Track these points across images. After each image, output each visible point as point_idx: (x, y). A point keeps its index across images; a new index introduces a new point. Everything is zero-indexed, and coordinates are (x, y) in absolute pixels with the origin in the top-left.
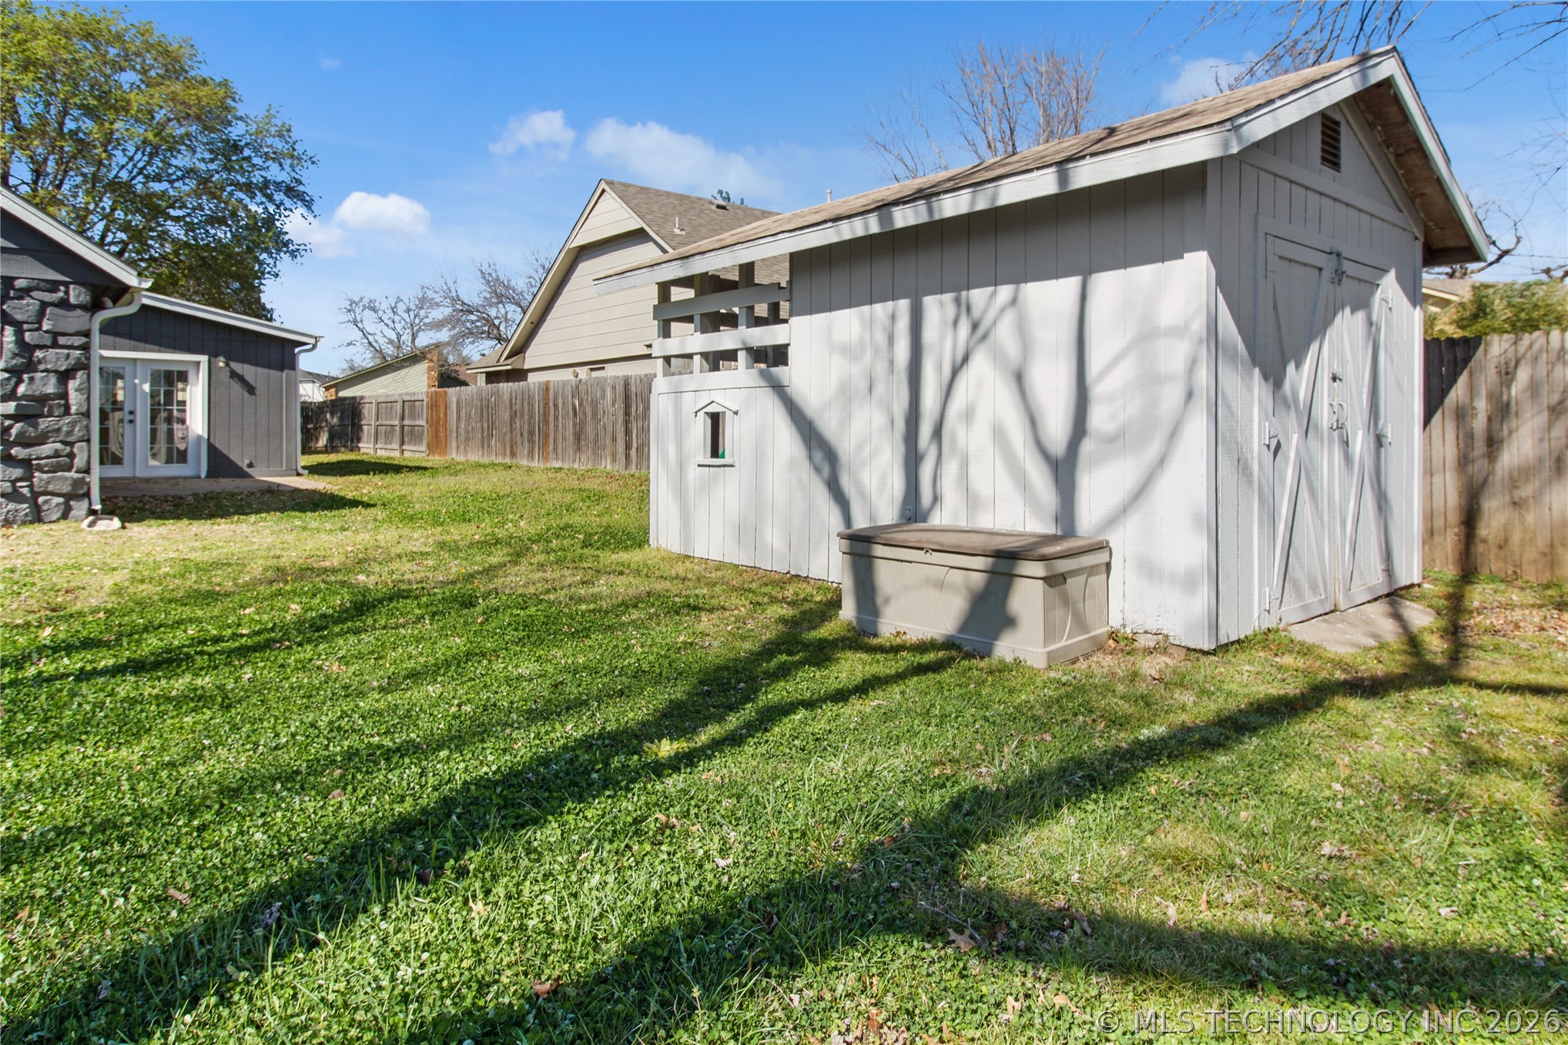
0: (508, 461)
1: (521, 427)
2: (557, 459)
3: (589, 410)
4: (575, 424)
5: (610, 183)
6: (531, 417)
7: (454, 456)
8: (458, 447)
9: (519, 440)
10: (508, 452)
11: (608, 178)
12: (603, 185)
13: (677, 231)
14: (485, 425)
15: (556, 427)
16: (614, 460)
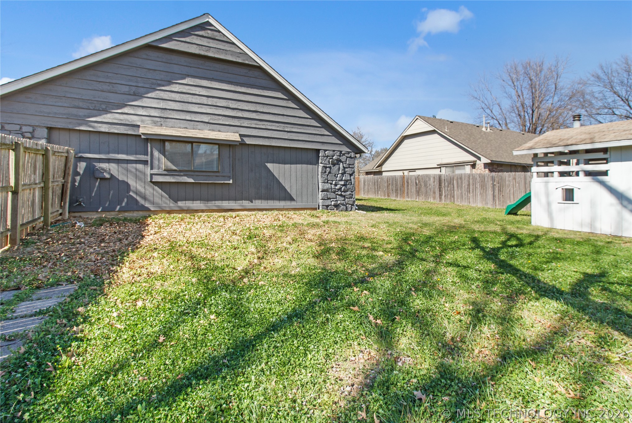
0: (386, 197)
1: (392, 188)
2: (408, 198)
3: (423, 184)
4: (416, 188)
5: (419, 116)
6: (396, 185)
7: (363, 196)
8: (364, 193)
9: (391, 191)
10: (386, 195)
11: (419, 115)
12: (417, 117)
13: (446, 130)
14: (376, 187)
15: (408, 189)
16: (434, 198)
